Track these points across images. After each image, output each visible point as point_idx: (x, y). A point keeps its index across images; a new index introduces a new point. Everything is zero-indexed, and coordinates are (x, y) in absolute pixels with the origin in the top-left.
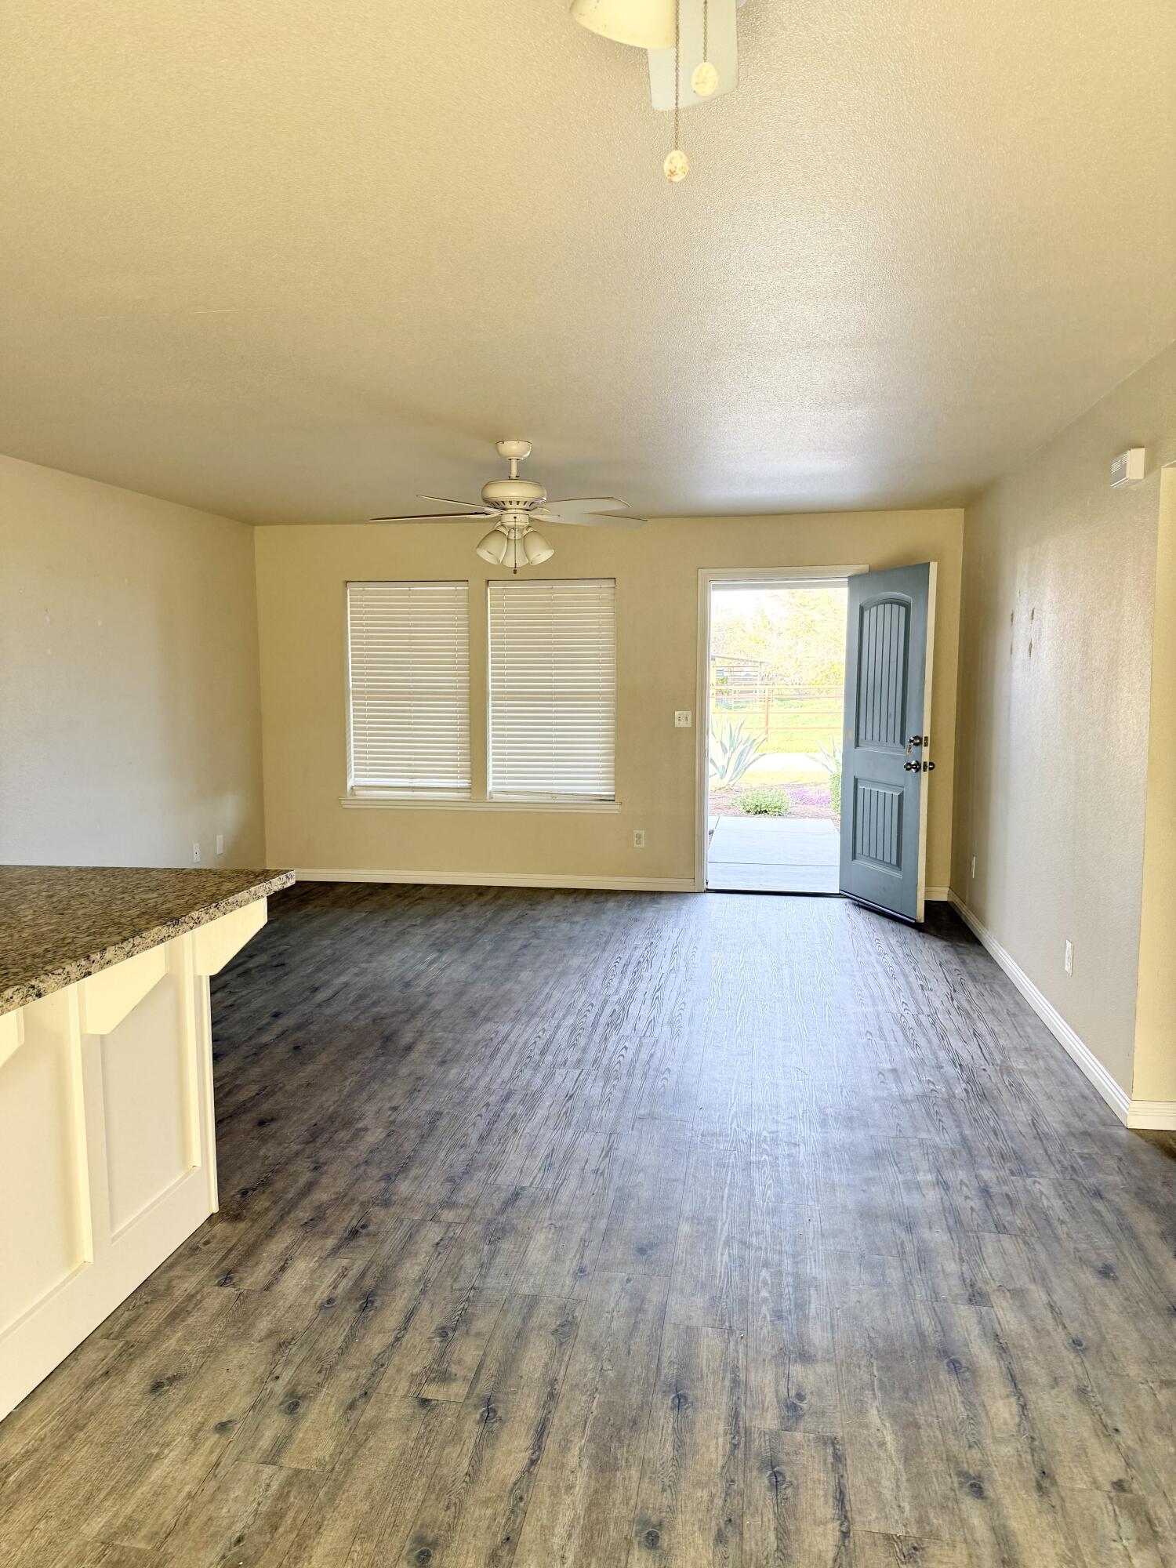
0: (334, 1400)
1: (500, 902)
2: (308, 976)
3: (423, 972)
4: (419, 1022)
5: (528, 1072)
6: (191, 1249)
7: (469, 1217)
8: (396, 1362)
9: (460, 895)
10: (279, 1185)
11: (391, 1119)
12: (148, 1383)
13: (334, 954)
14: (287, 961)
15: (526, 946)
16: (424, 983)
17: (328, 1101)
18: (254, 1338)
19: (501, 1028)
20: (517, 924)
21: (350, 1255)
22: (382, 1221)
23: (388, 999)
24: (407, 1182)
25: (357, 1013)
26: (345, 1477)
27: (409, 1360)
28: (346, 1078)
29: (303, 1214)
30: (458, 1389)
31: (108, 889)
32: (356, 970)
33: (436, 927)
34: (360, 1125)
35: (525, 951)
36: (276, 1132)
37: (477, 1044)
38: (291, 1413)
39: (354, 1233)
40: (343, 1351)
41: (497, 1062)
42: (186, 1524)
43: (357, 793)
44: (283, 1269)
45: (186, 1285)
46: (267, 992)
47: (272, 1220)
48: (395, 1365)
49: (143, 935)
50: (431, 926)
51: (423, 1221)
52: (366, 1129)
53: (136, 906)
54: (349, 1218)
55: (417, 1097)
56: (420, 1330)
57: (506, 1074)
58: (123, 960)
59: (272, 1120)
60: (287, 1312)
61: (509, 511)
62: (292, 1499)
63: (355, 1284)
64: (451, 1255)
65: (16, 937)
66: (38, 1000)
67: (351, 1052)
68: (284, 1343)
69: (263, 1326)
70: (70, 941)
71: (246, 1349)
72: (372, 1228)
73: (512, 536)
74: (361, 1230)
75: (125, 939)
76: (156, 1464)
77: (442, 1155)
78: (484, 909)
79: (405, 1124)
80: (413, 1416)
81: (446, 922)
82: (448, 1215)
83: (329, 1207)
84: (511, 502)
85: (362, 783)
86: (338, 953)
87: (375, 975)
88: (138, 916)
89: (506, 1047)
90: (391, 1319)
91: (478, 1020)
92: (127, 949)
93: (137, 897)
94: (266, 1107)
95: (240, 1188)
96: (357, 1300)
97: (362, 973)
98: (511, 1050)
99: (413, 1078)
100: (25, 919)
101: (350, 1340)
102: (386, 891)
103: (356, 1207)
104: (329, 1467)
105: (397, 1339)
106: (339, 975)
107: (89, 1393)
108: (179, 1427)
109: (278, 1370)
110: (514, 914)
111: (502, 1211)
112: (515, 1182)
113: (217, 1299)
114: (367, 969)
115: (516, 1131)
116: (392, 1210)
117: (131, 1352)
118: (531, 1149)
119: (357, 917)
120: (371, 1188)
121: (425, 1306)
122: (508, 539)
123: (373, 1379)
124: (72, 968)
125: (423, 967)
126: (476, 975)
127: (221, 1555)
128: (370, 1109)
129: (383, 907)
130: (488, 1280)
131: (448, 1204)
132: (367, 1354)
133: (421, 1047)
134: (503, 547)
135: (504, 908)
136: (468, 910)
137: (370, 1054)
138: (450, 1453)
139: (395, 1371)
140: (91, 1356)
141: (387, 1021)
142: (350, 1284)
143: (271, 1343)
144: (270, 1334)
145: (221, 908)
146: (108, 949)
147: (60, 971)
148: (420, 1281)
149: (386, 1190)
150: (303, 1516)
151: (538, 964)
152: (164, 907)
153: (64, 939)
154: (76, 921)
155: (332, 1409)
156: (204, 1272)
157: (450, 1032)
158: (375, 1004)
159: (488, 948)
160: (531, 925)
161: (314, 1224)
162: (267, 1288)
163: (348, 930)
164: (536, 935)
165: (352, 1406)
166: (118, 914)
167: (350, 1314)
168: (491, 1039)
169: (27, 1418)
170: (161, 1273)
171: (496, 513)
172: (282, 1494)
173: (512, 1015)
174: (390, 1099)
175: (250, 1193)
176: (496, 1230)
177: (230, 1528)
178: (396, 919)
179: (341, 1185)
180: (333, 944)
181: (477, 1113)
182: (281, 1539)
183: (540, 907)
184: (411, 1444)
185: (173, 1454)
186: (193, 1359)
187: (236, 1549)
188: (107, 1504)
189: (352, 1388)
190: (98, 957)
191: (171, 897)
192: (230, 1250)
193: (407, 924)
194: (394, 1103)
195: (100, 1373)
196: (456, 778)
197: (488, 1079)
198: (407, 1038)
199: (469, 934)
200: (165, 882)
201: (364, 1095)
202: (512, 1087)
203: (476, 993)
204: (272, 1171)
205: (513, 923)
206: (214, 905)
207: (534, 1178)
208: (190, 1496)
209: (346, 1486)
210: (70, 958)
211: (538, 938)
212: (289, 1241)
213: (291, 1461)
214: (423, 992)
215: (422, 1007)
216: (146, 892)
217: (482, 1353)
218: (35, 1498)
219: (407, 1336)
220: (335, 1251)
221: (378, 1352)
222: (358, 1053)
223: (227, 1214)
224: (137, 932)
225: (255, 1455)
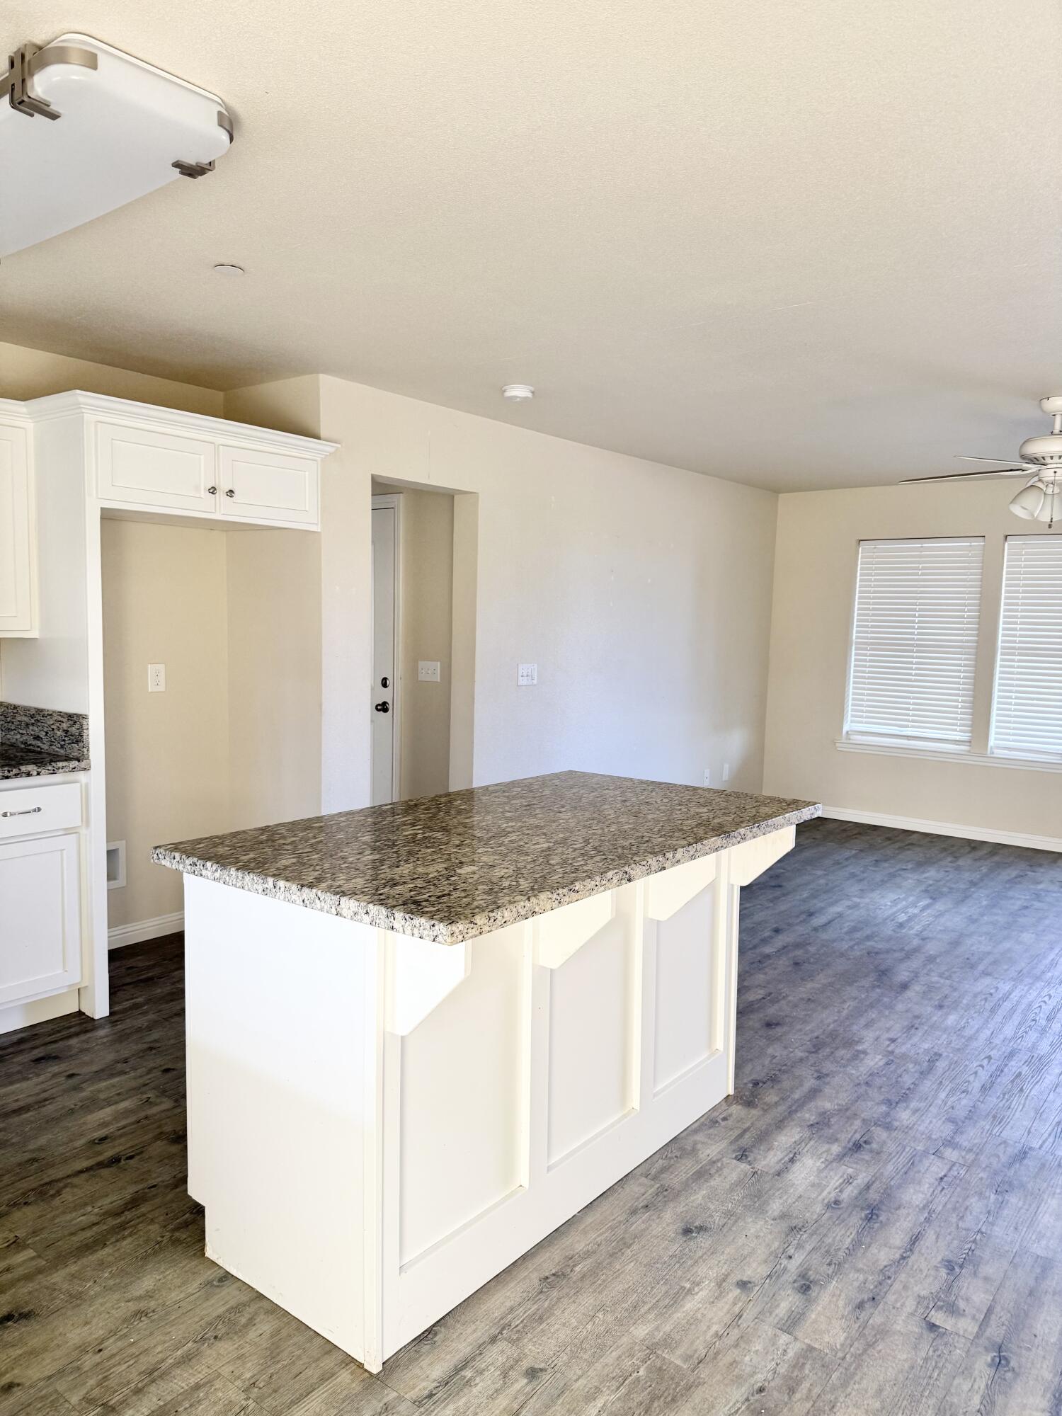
0: (843, 1295)
1: (996, 858)
2: (804, 901)
3: (915, 916)
4: (915, 963)
5: (1033, 1036)
6: (710, 1122)
7: (973, 1161)
8: (903, 1280)
9: (953, 846)
10: (786, 1084)
11: (890, 1049)
12: (679, 1226)
13: (827, 884)
14: (784, 884)
15: (1027, 907)
16: (918, 928)
17: (827, 1018)
18: (768, 1215)
19: (1001, 985)
20: (1016, 883)
21: (855, 1166)
22: (884, 1142)
23: (882, 936)
24: (908, 1112)
25: (852, 943)
26: (856, 1369)
27: (916, 1281)
28: (844, 1002)
29: (809, 1115)
30: (967, 1326)
31: (667, 801)
32: (849, 903)
33: (927, 875)
34: (860, 1048)
35: (1025, 912)
36: (781, 1036)
37: (975, 996)
38: (804, 1293)
39: (857, 1147)
40: (850, 1252)
41: (998, 1018)
42: (715, 1358)
43: (852, 737)
44: (792, 1160)
45: (708, 1152)
46: (767, 908)
47: (781, 1114)
48: (901, 1282)
49: (703, 843)
50: (923, 872)
51: (926, 1153)
52: (865, 1052)
53: (692, 817)
54: (853, 1131)
55: (915, 1035)
56: (926, 1255)
57: (1009, 1030)
58: (688, 861)
59: (777, 1024)
60: (797, 1200)
61: (1049, 466)
62: (807, 1372)
63: (860, 1193)
64: (956, 1194)
65: (606, 830)
66: (629, 884)
67: (849, 978)
68: (795, 1227)
69: (776, 1207)
70: (647, 839)
71: (762, 1223)
72: (874, 1146)
73: (1050, 491)
74: (864, 1145)
75: (690, 844)
76: (689, 1297)
77: (943, 1095)
78: (978, 864)
79: (904, 1057)
80: (921, 1335)
81: (938, 871)
82: (950, 1154)
83: (833, 1115)
84: (1052, 458)
85: (857, 729)
86: (830, 885)
87: (868, 910)
88: (697, 826)
89: (1007, 1005)
90: (897, 1236)
91: (977, 973)
92: (692, 853)
93: (692, 810)
94: (772, 1011)
95: (752, 1078)
96: (862, 1209)
97: (855, 906)
98: (1013, 1010)
99: (910, 1015)
100: (610, 817)
101: (857, 1244)
102: (875, 833)
103: (858, 1123)
104: (840, 1355)
105: (903, 1258)
106: (832, 904)
107: (633, 1219)
108: (709, 1271)
109: (791, 1251)
110: (1013, 873)
111: (1010, 1165)
112: (1023, 1140)
113: (735, 1171)
114: (859, 903)
115: (1021, 1090)
116: (894, 1134)
117: (666, 1195)
118: (1039, 1113)
119: (847, 853)
120: (872, 1108)
121: (930, 1235)
122: (1045, 494)
123: (880, 1287)
124: (652, 861)
125: (916, 911)
126: (973, 928)
127: (745, 1397)
128: (869, 1036)
129: (872, 847)
130: (995, 1228)
131: (950, 1143)
132: (874, 1264)
133: (917, 988)
134: (1040, 501)
135: (999, 865)
136: (961, 862)
137: (866, 983)
138: (960, 1384)
139: (901, 1287)
140: (634, 1188)
141: (882, 956)
142: (856, 1192)
143: (784, 1225)
144: (784, 1216)
145: (762, 829)
146: (679, 850)
147: (644, 863)
148: (924, 1207)
149: (888, 1114)
150: (817, 1390)
151: (1041, 928)
152: (715, 821)
153: (642, 837)
154: (647, 824)
155: (841, 1303)
156: (723, 1145)
157: (947, 978)
158: (868, 938)
159: (985, 903)
160: (1032, 887)
161: (820, 1126)
162: (779, 1174)
163: (839, 864)
164: (1038, 897)
165: (860, 1306)
166: (680, 822)
167: (856, 1219)
168: (991, 994)
169: (587, 1223)
170: (687, 1135)
171: (1033, 468)
172: (797, 1364)
173: (1014, 974)
174: (888, 1030)
175: (761, 1084)
176: (1003, 1182)
177: (752, 1376)
178: (886, 861)
179: (843, 1098)
180: (825, 875)
181: (978, 1063)
182: (799, 1403)
183: (1042, 870)
184: (920, 1362)
185: (702, 1294)
186: (716, 1217)
187: (757, 1397)
188: (651, 1316)
189: (860, 1289)
190: (671, 856)
191: (719, 813)
192: (745, 1131)
193: (898, 867)
194: (891, 1035)
195: (642, 1204)
196: (956, 730)
197: (989, 1033)
198: (902, 974)
199: (962, 886)
200: (712, 800)
201: (863, 1021)
202: (1015, 1046)
203: (972, 945)
204: (780, 1070)
205: (1013, 882)
206: (757, 825)
207: (1044, 1142)
208: (718, 1336)
209: (857, 1378)
210: (651, 853)
211: (1040, 901)
212: (797, 1137)
213: (805, 1337)
214: (917, 935)
215: (917, 950)
216: (698, 807)
217: (991, 1298)
218: (595, 1291)
219: (913, 1258)
220: (840, 1158)
221: (885, 1263)
222: (856, 981)
223: (741, 1098)
224: (698, 840)
225: (772, 1320)
